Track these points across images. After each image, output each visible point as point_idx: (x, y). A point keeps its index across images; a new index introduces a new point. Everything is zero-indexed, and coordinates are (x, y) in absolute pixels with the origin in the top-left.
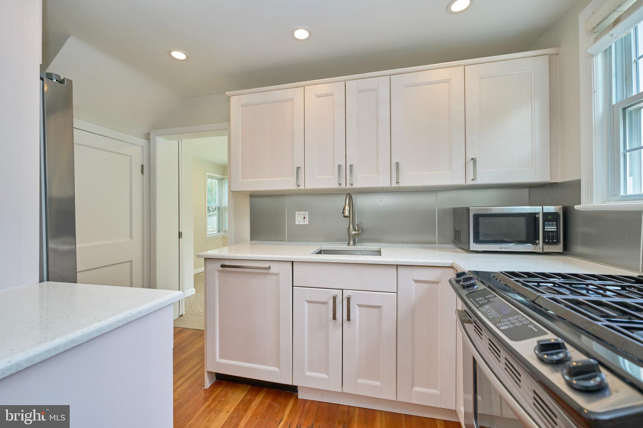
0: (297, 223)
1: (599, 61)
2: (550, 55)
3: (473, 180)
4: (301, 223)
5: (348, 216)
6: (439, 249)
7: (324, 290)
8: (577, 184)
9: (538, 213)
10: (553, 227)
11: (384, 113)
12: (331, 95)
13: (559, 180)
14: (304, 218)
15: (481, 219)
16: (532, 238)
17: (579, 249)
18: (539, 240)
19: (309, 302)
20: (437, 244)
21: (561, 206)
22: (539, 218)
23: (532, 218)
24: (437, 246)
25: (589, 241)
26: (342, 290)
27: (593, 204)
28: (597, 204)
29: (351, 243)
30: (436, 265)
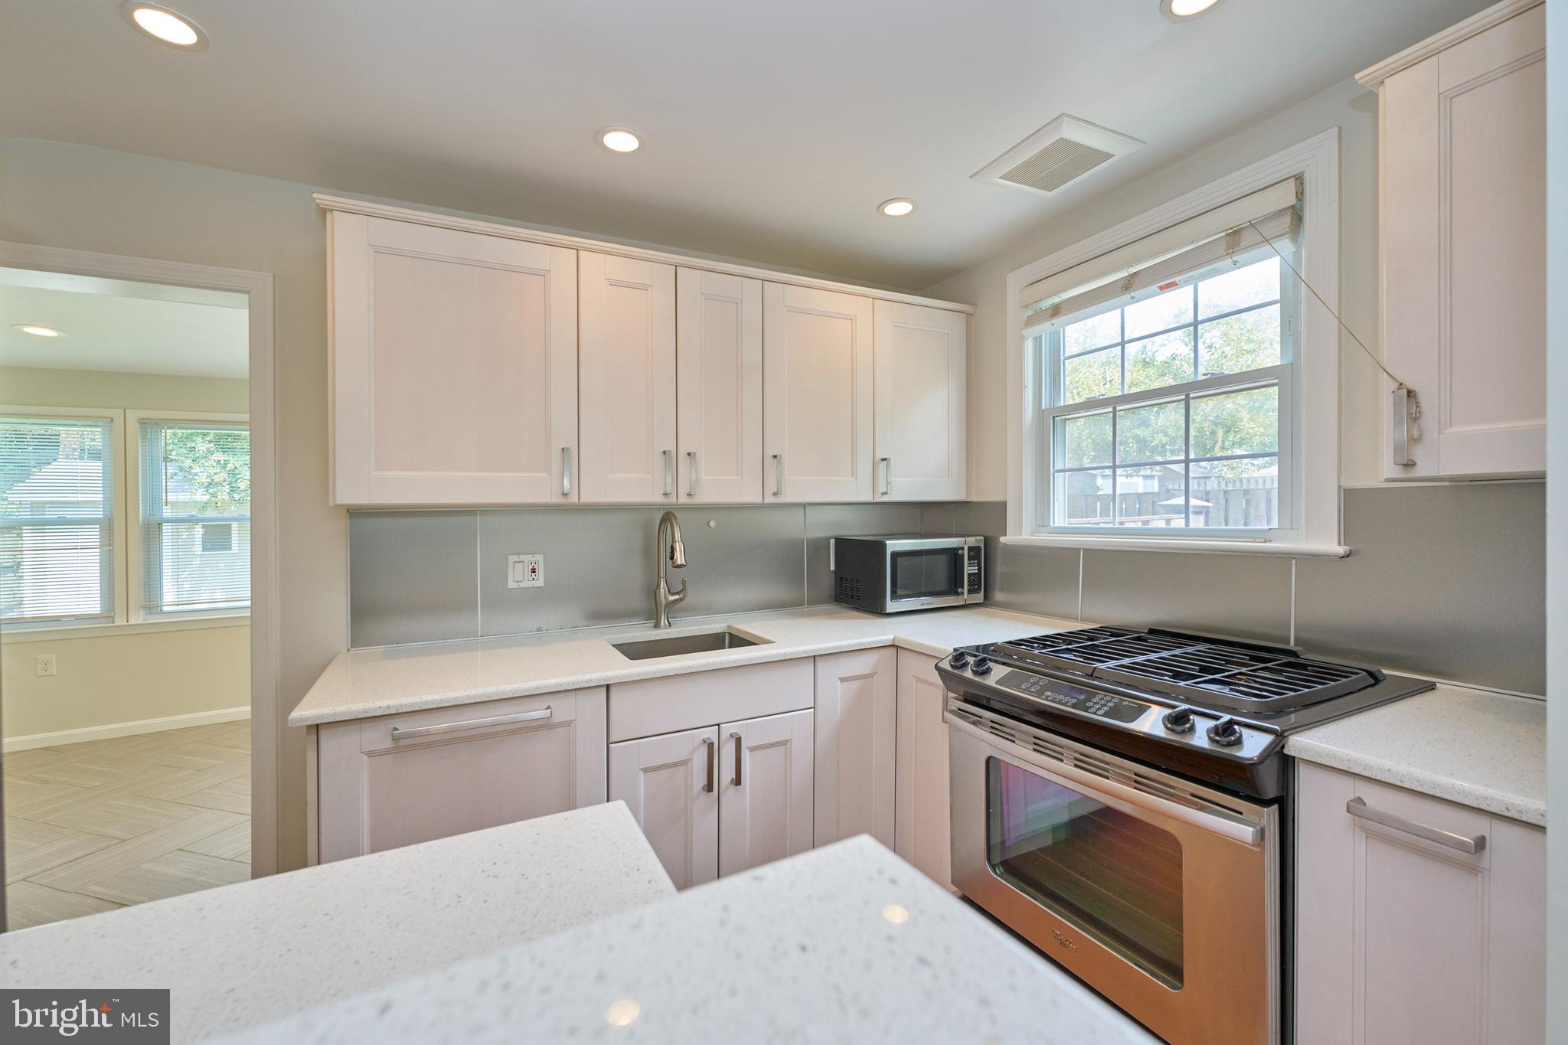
0: (511, 584)
1: (1029, 345)
2: (967, 314)
3: (883, 494)
4: (523, 585)
5: (685, 563)
6: (810, 615)
7: (679, 736)
8: (1003, 505)
9: (962, 549)
10: (974, 568)
11: (751, 353)
12: (644, 288)
13: (974, 499)
14: (533, 571)
15: (900, 560)
16: (953, 586)
17: (999, 596)
18: (963, 588)
19: (646, 770)
20: (805, 606)
21: (982, 538)
22: (963, 555)
23: (954, 555)
24: (805, 609)
25: (1011, 585)
26: (718, 725)
27: (1021, 535)
28: (1026, 537)
29: (663, 621)
30: (874, 646)
